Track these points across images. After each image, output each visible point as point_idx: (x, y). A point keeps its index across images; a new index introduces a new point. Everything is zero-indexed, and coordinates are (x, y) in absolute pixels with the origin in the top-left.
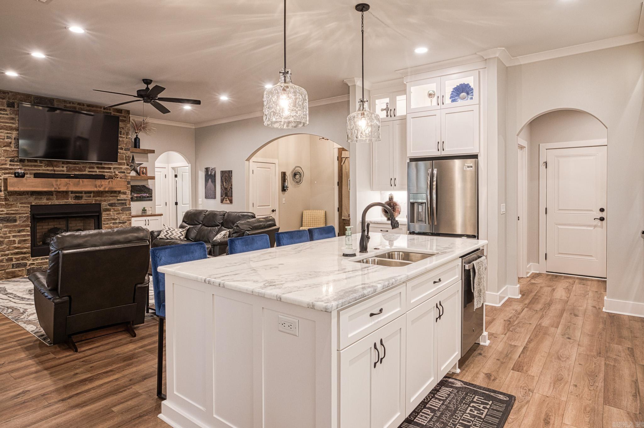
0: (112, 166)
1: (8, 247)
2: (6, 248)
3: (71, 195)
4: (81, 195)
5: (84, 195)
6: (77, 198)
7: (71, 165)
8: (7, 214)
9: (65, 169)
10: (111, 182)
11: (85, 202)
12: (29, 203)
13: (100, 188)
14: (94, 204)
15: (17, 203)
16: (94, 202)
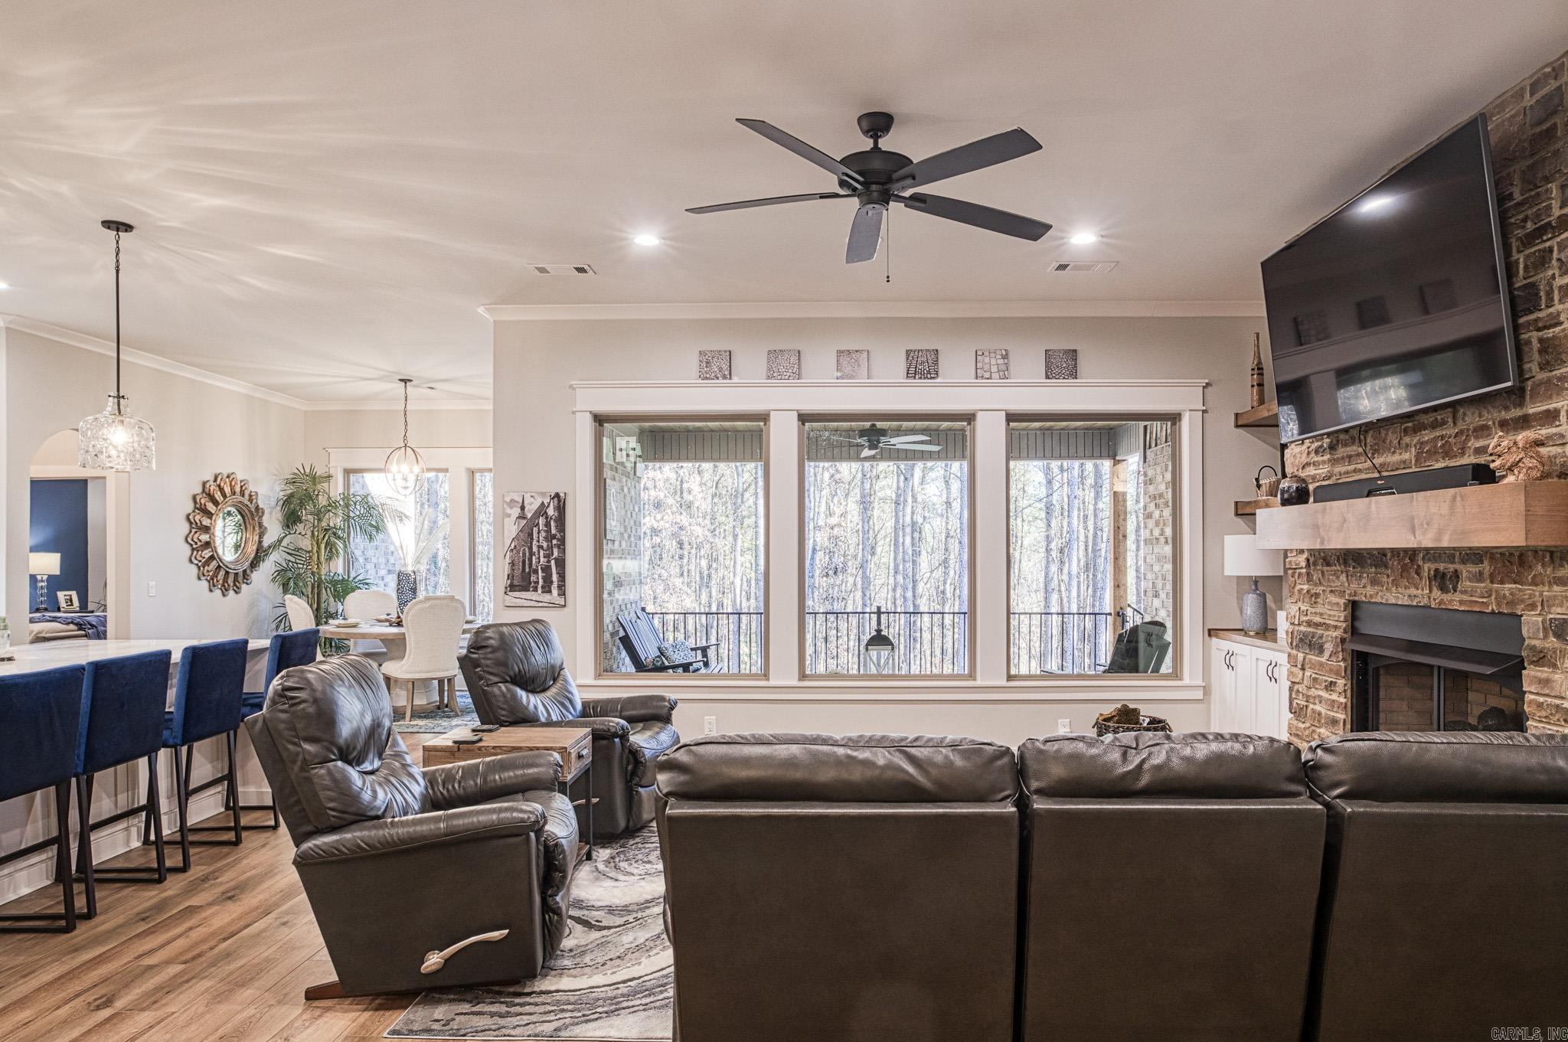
0: (1559, 405)
1: (1314, 731)
2: (1307, 732)
3: (1426, 567)
4: (1452, 567)
5: (1462, 566)
6: (1444, 581)
7: (1427, 435)
8: (1309, 623)
9: (1409, 456)
10: (1458, 499)
11: (1461, 602)
12: (1342, 594)
13: (1424, 533)
14: (1493, 613)
15: (1323, 591)
16: (1493, 607)
